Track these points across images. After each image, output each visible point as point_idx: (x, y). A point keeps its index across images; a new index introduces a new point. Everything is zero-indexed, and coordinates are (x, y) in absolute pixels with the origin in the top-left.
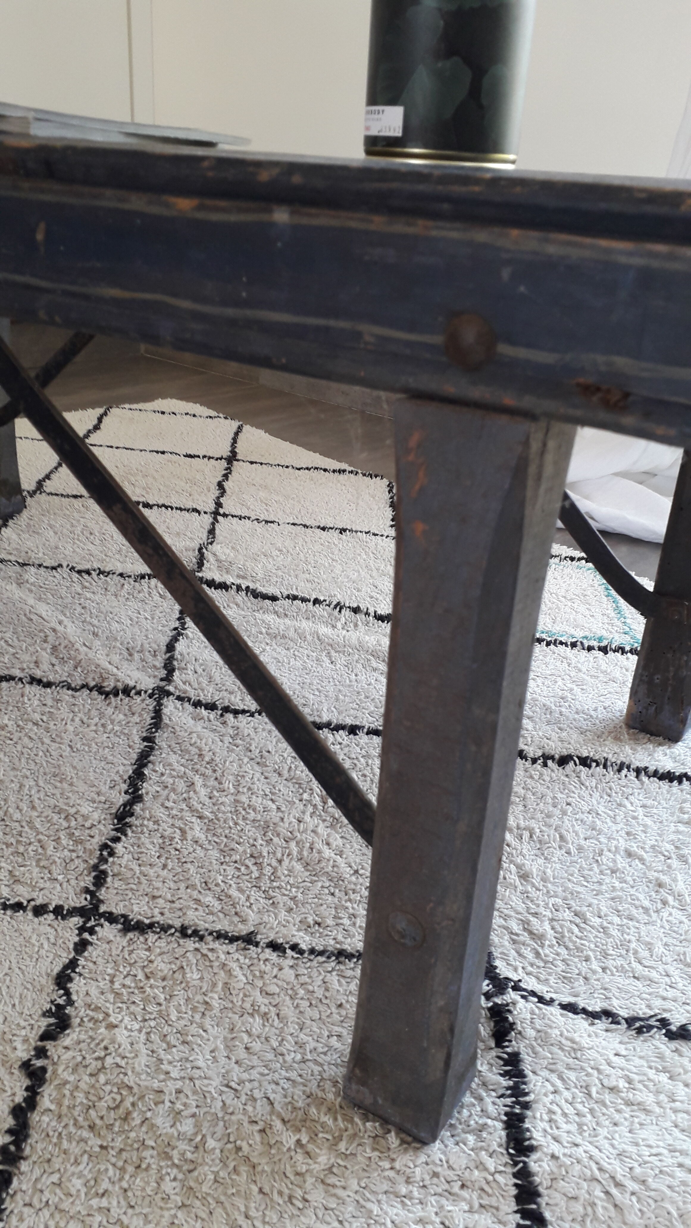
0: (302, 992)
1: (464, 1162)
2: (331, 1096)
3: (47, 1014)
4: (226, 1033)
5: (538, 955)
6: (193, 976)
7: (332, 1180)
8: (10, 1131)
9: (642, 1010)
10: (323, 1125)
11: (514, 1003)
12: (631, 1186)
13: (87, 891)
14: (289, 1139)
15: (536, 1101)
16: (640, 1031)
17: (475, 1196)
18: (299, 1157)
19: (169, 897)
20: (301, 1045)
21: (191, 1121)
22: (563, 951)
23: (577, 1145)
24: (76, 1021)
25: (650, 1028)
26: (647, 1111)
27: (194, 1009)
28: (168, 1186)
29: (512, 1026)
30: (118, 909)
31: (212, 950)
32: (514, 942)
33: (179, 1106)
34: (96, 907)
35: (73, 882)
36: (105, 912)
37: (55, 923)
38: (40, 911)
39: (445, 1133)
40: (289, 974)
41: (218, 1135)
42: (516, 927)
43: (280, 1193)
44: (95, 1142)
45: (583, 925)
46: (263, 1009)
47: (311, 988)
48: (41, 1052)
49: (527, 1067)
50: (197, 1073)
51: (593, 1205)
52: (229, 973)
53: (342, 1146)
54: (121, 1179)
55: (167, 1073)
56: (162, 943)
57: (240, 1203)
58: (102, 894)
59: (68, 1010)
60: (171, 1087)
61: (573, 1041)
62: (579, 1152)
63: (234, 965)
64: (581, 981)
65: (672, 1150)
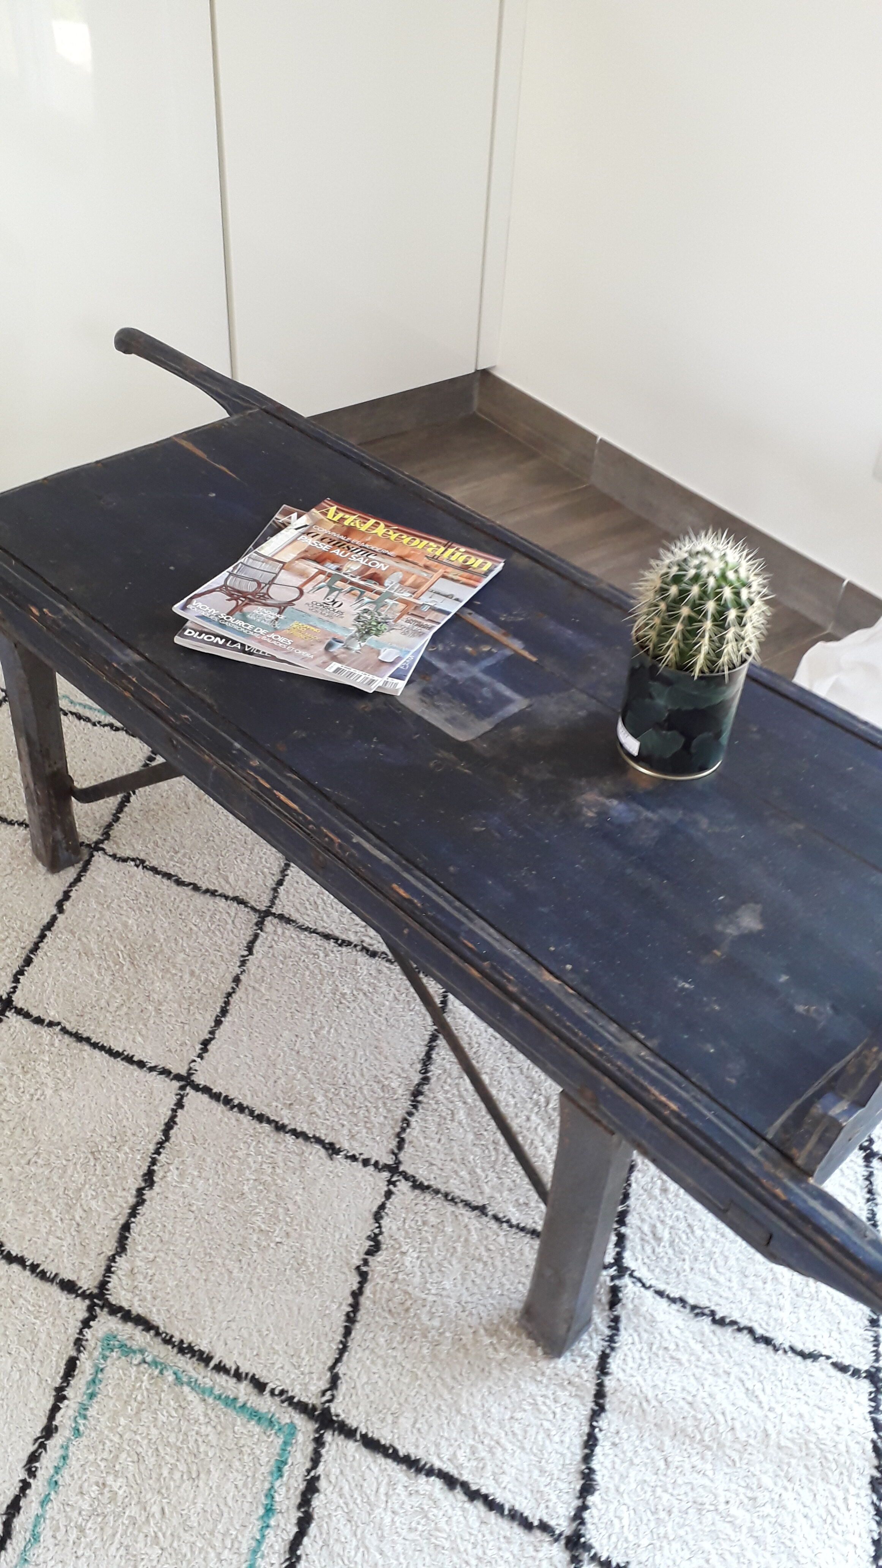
0: (507, 1254)
1: (572, 1372)
2: (512, 1320)
3: (369, 1238)
4: (462, 1269)
5: (654, 1252)
6: (449, 1229)
7: (505, 1365)
8: (351, 1305)
9: (703, 1302)
10: (506, 1336)
11: (626, 1286)
12: (654, 1403)
13: (393, 1153)
14: (487, 1341)
15: (619, 1348)
16: (697, 1315)
17: (574, 1389)
18: (490, 1350)
19: (440, 1166)
20: (501, 1285)
21: (439, 1319)
22: (670, 1251)
23: (633, 1376)
24: (384, 1247)
25: (703, 1314)
26: (681, 1364)
27: (447, 1250)
28: (425, 1351)
29: (619, 1300)
30: (410, 1171)
31: (461, 1214)
32: (642, 1239)
33: (433, 1310)
34: (397, 1168)
35: (385, 1143)
36: (403, 1172)
37: (374, 1173)
38: (366, 1162)
39: (568, 1354)
40: (501, 1239)
41: (452, 1330)
42: (646, 1228)
43: (478, 1367)
44: (391, 1321)
45: (690, 1235)
46: (485, 1259)
47: (513, 1251)
48: (366, 1262)
49: (622, 1326)
50: (444, 1293)
51: (632, 1408)
52: (469, 1231)
53: (513, 1349)
54: (403, 1343)
55: (429, 1290)
56: (433, 1203)
57: (458, 1367)
58: (401, 1156)
59: (380, 1237)
60: (431, 1298)
61: (652, 1315)
62: (633, 1381)
63: (472, 1227)
64: (675, 1275)
65: (684, 1389)
